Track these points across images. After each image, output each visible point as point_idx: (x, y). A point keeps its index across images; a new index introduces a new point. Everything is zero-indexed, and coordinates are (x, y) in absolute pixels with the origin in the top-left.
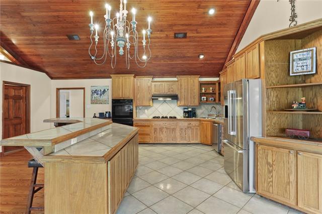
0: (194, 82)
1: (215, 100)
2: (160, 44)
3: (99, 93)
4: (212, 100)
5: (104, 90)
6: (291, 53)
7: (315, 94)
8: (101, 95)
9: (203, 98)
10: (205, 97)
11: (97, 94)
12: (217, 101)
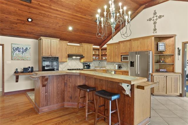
0: (90, 47)
1: (99, 59)
2: (85, 23)
3: (21, 50)
4: (97, 58)
5: (27, 49)
6: (158, 43)
7: (165, 58)
8: (23, 52)
9: (93, 57)
10: (95, 57)
11: (19, 51)
12: (100, 59)
